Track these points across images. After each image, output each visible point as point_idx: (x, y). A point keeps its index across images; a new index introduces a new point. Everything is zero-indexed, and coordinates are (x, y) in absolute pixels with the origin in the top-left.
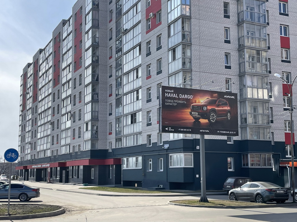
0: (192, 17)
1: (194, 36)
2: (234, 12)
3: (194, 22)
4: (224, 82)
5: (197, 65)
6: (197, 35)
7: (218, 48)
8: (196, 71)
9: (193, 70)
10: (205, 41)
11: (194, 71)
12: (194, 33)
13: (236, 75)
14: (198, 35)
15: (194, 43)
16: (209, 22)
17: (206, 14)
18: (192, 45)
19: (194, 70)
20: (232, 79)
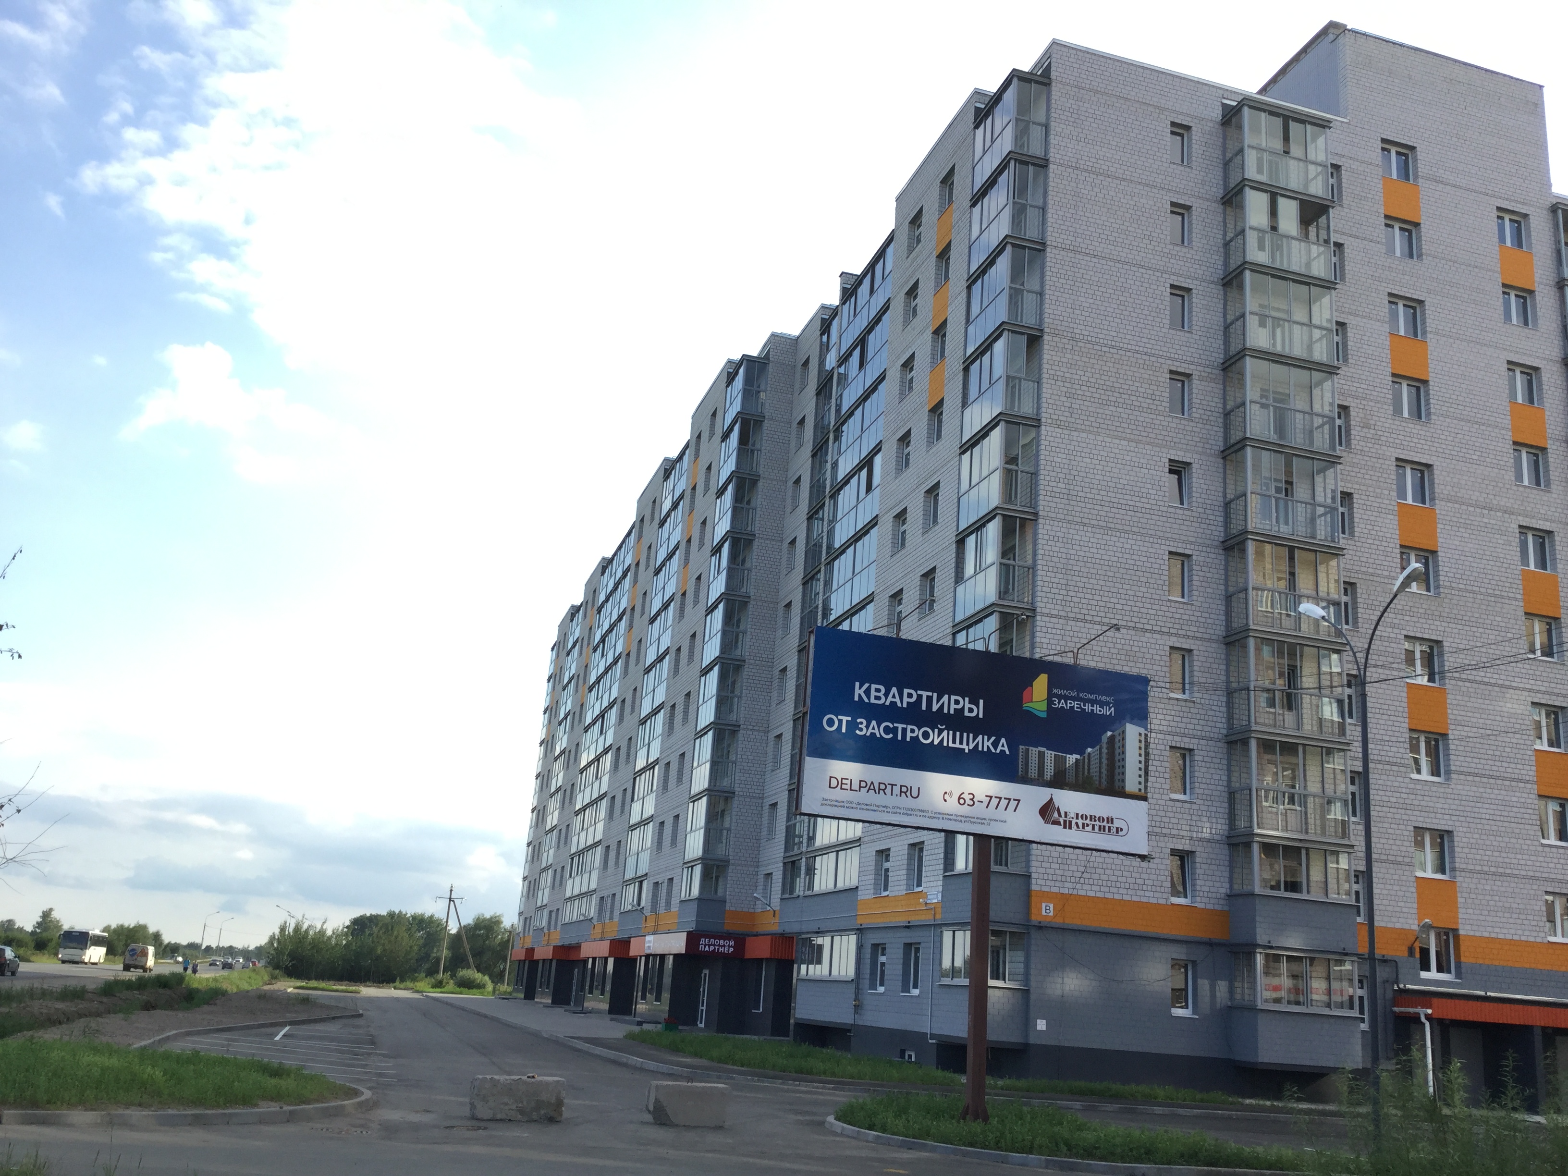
0: (1043, 420)
1: (1047, 488)
2: (1209, 408)
3: (1052, 439)
4: (1162, 663)
5: (1057, 591)
6: (1060, 485)
7: (1142, 535)
8: (1052, 616)
9: (1038, 610)
10: (1091, 506)
11: (1043, 615)
12: (1048, 478)
13: (1214, 637)
14: (1063, 486)
15: (1045, 514)
16: (1109, 440)
17: (1098, 410)
18: (1041, 521)
19: (1044, 611)
20: (1195, 652)
